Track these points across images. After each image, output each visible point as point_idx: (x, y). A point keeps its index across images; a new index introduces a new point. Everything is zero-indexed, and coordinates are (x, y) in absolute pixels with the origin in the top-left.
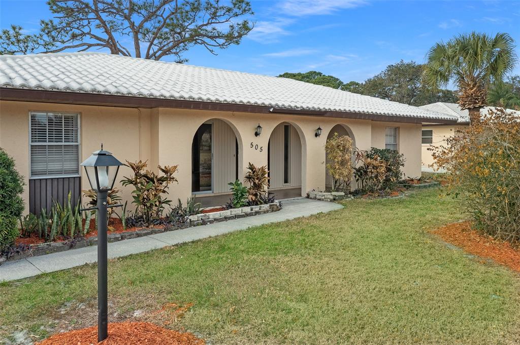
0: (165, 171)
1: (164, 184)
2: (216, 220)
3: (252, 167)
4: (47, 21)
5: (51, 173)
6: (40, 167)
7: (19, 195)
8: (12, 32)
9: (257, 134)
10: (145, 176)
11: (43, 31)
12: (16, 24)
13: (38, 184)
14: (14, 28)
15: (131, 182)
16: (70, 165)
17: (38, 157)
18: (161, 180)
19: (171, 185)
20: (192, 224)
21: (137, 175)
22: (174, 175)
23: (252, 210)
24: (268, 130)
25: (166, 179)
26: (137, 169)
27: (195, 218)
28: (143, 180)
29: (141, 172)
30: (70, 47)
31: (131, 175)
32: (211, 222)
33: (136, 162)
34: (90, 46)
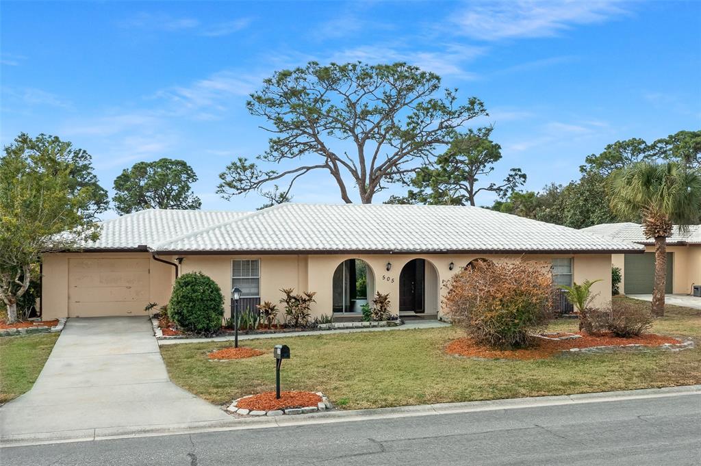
0: (309, 296)
1: (307, 303)
7: (223, 306)
10: (295, 298)
14: (240, 160)
15: (285, 301)
16: (254, 290)
17: (236, 285)
18: (305, 301)
19: (312, 304)
20: (321, 329)
21: (288, 296)
22: (313, 298)
24: (399, 266)
25: (308, 300)
26: (288, 293)
27: (324, 326)
28: (293, 300)
29: (292, 295)
30: (289, 172)
31: (285, 297)
32: (335, 329)
33: (287, 288)
34: (308, 169)
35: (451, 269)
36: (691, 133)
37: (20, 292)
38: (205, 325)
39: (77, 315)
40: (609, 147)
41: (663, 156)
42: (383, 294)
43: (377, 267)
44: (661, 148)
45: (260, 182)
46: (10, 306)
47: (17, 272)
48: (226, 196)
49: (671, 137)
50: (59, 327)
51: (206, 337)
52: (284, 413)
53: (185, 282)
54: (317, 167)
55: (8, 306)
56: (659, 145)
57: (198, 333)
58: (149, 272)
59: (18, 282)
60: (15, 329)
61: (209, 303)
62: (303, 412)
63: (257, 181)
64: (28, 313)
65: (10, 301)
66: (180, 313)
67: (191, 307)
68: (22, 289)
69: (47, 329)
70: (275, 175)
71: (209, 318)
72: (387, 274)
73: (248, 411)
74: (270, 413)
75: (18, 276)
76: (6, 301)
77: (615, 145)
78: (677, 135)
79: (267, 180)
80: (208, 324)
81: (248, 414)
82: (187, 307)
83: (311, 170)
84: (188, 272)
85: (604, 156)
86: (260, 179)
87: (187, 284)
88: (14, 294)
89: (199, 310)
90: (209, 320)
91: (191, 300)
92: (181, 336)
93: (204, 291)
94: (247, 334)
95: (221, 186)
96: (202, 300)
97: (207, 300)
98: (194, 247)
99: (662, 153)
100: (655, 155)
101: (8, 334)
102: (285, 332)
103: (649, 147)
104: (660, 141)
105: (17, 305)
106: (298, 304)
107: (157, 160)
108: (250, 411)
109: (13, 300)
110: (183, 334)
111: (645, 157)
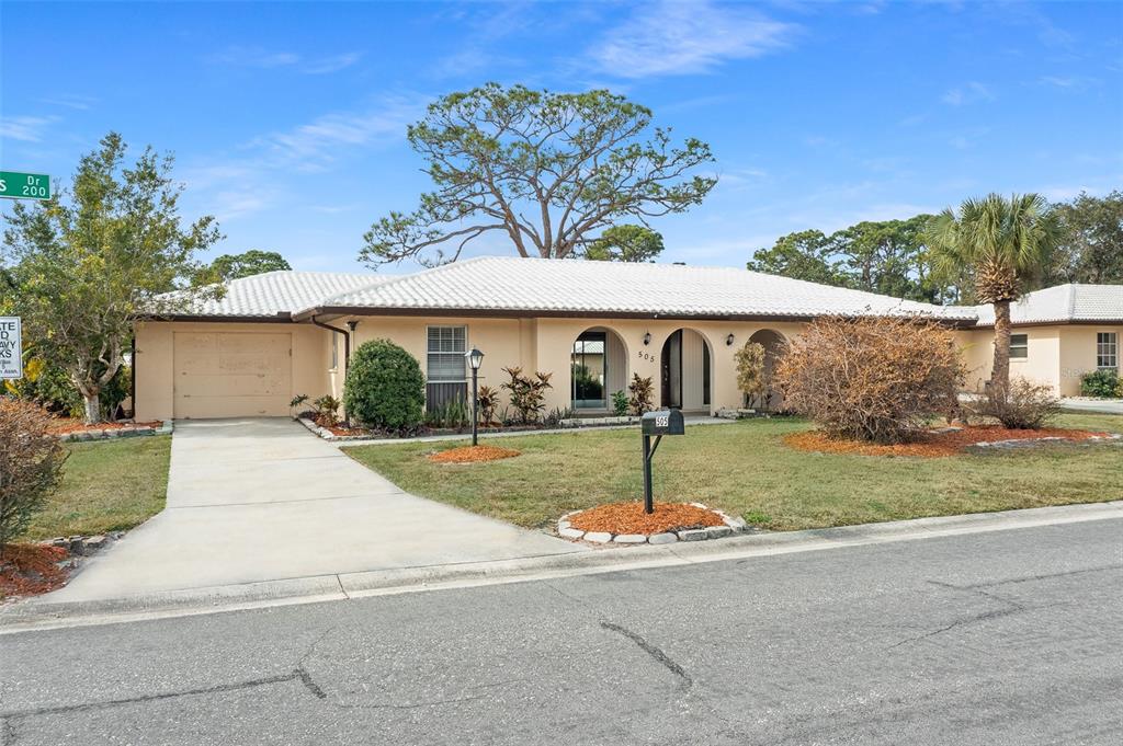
0: (542, 378)
1: (541, 390)
2: (588, 425)
3: (637, 378)
4: (429, 195)
5: (443, 378)
6: (434, 373)
8: (391, 221)
9: (646, 343)
10: (522, 381)
11: (424, 207)
12: (396, 212)
13: (433, 387)
14: (393, 216)
15: (509, 386)
16: (457, 372)
17: (433, 364)
18: (537, 387)
19: (547, 390)
20: (563, 426)
21: (516, 381)
22: (548, 382)
24: (660, 337)
25: (542, 385)
26: (514, 374)
27: (566, 422)
28: (520, 385)
29: (518, 377)
30: (457, 233)
31: (509, 380)
32: (583, 426)
33: (513, 368)
34: (483, 229)
35: (729, 343)
36: (874, 224)
37: (105, 378)
38: (402, 419)
39: (187, 415)
40: (782, 239)
41: (841, 251)
42: (643, 377)
43: (631, 337)
44: (840, 242)
45: (418, 246)
46: (90, 399)
47: (102, 344)
48: (371, 264)
49: (852, 228)
50: (167, 429)
51: (401, 437)
52: (679, 539)
53: (370, 353)
54: (493, 227)
55: (86, 399)
56: (838, 238)
57: (389, 430)
58: (291, 354)
59: (102, 360)
60: (100, 431)
61: (407, 385)
62: (709, 536)
63: (412, 246)
64: (114, 412)
65: (90, 391)
66: (363, 400)
67: (381, 390)
68: (108, 372)
69: (150, 431)
70: (439, 237)
71: (406, 408)
72: (645, 349)
73: (610, 536)
74: (653, 538)
75: (103, 351)
76: (83, 390)
77: (789, 238)
78: (859, 226)
79: (428, 243)
80: (405, 417)
81: (612, 540)
82: (375, 390)
83: (486, 231)
84: (371, 340)
85: (777, 250)
86: (418, 242)
87: (373, 356)
88: (96, 380)
89: (394, 396)
90: (406, 410)
91: (381, 380)
92: (363, 436)
93: (399, 367)
94: (460, 433)
95: (365, 252)
96: (396, 380)
97: (404, 381)
98: (378, 303)
99: (842, 247)
100: (832, 250)
101: (90, 438)
102: (513, 431)
103: (827, 240)
104: (840, 233)
105: (100, 396)
106: (526, 390)
107: (245, 253)
108: (614, 535)
109: (94, 389)
110: (366, 431)
111: (822, 253)
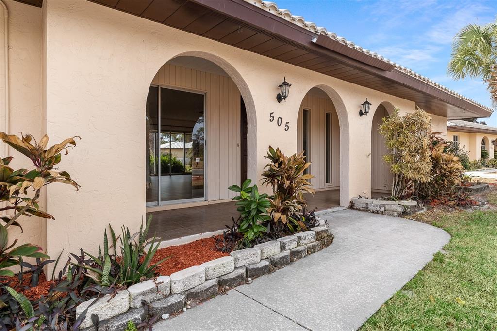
3: (275, 156)
9: (280, 98)
23: (283, 248)
35: (361, 113)
